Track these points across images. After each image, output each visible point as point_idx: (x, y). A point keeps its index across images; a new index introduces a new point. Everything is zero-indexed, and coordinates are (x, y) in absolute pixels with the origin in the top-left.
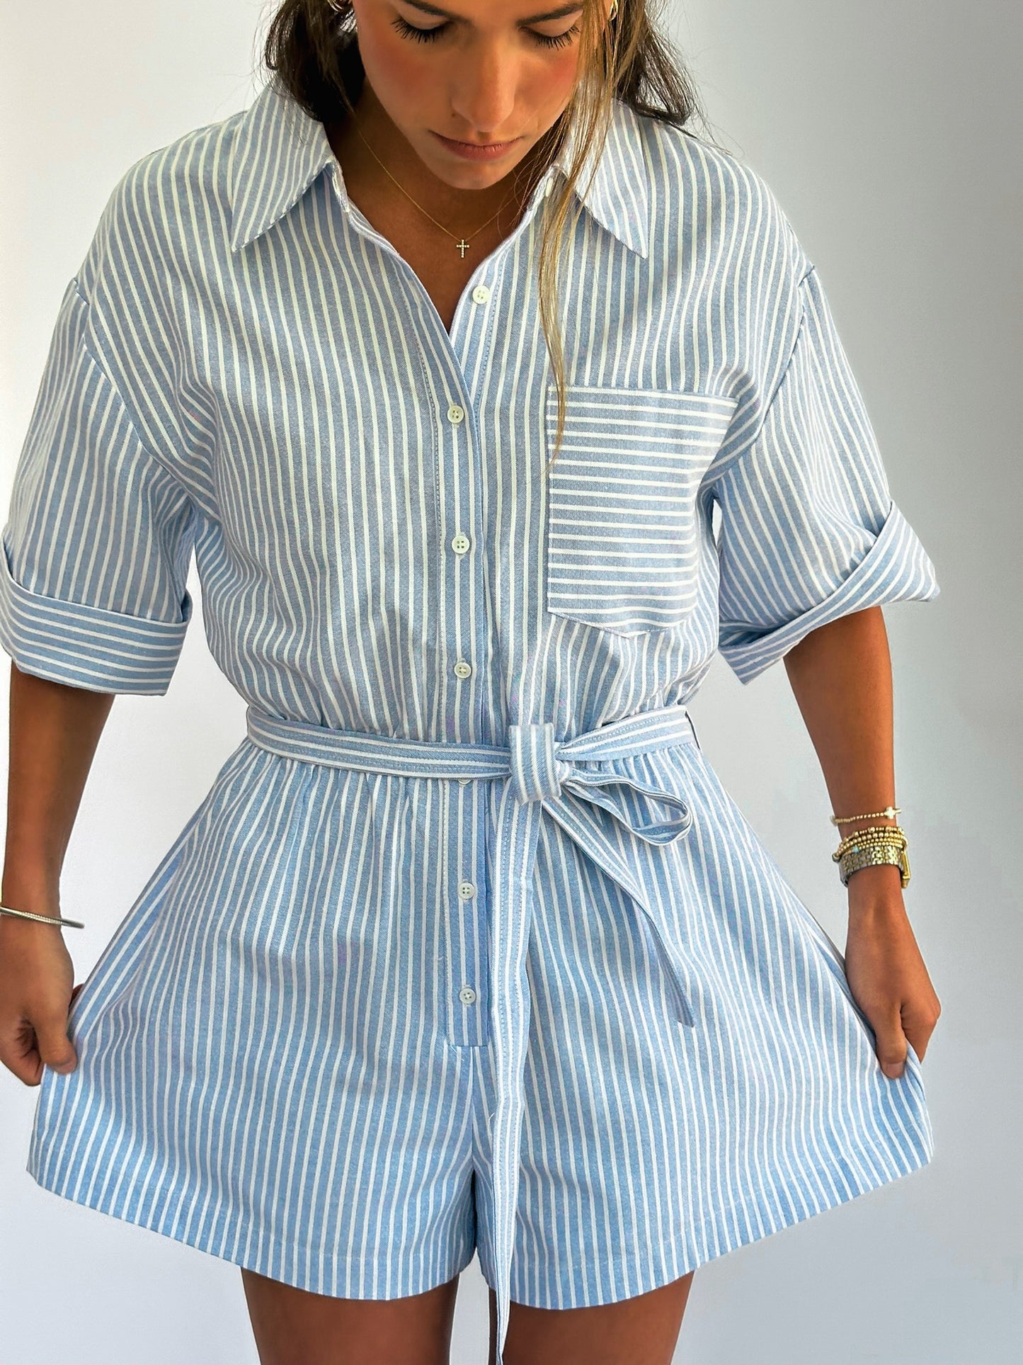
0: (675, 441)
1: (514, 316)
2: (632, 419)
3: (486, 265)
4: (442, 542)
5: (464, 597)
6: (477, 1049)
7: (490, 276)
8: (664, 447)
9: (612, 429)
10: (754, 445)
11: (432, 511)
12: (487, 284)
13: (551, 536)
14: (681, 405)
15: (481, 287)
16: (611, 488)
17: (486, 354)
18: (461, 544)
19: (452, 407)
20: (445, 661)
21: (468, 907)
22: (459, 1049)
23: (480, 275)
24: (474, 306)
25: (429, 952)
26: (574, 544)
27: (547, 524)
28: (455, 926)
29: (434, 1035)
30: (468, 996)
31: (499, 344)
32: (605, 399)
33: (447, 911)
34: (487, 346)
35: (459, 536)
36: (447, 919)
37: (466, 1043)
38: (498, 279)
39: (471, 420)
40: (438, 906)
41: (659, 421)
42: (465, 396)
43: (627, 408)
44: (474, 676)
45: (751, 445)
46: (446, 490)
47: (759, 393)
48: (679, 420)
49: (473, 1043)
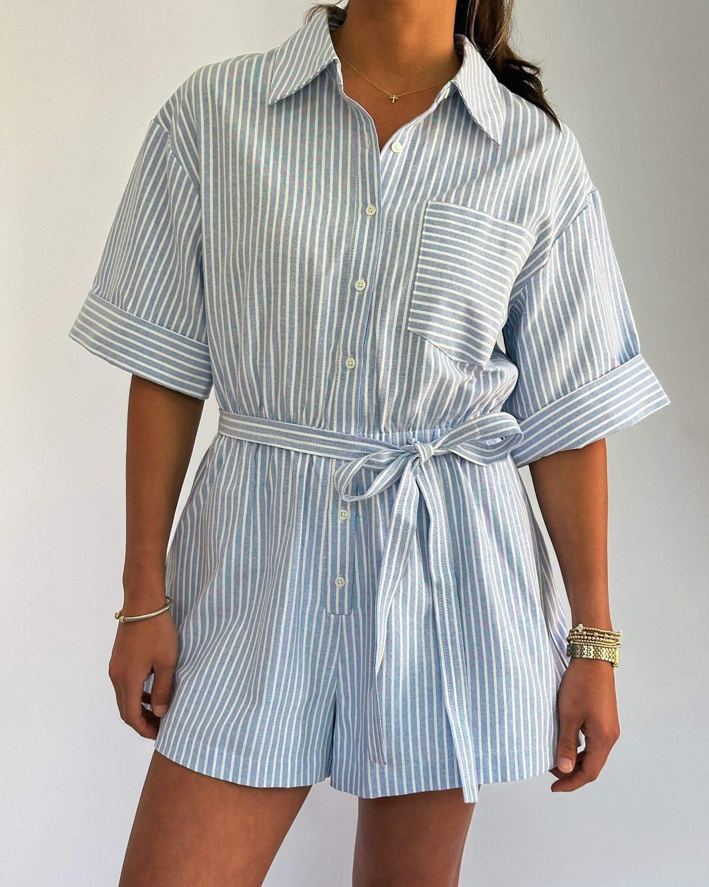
0: (501, 248)
1: (414, 163)
2: (476, 227)
3: (401, 131)
4: (350, 283)
5: (357, 317)
6: (344, 616)
7: (403, 138)
8: (494, 250)
9: (463, 229)
10: (542, 269)
11: (346, 264)
12: (401, 142)
13: (416, 283)
14: (506, 228)
15: (397, 143)
16: (457, 261)
17: (395, 180)
18: (361, 285)
19: (370, 205)
20: (341, 357)
21: (344, 524)
22: (332, 616)
23: (398, 135)
24: (392, 153)
25: (317, 553)
26: (430, 291)
27: (415, 276)
28: (335, 537)
29: (317, 606)
30: (340, 582)
31: (403, 177)
32: (461, 212)
33: (330, 526)
34: (396, 177)
35: (360, 280)
36: (330, 532)
37: (337, 612)
38: (407, 142)
39: (379, 214)
40: (325, 523)
41: (492, 233)
42: (379, 201)
43: (474, 220)
44: (357, 367)
45: (539, 269)
46: (357, 252)
47: (552, 223)
48: (505, 236)
49: (342, 613)
